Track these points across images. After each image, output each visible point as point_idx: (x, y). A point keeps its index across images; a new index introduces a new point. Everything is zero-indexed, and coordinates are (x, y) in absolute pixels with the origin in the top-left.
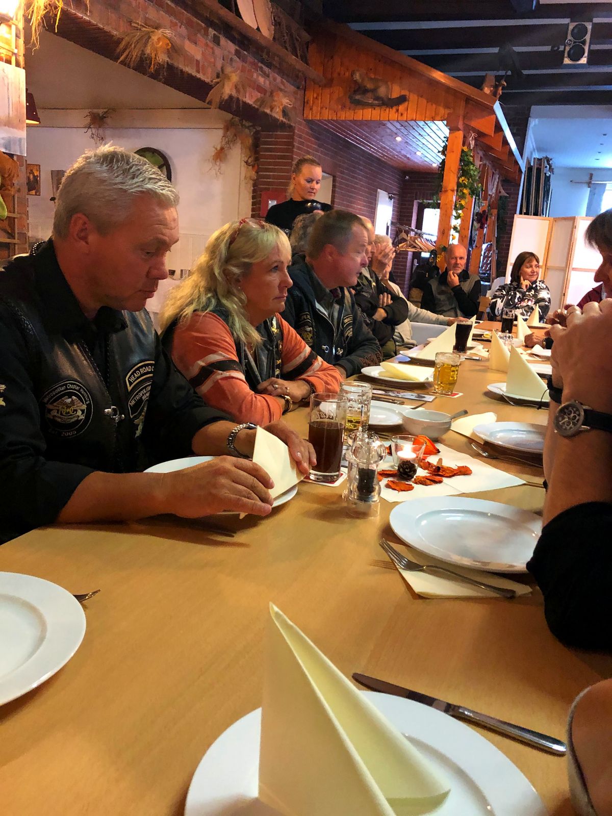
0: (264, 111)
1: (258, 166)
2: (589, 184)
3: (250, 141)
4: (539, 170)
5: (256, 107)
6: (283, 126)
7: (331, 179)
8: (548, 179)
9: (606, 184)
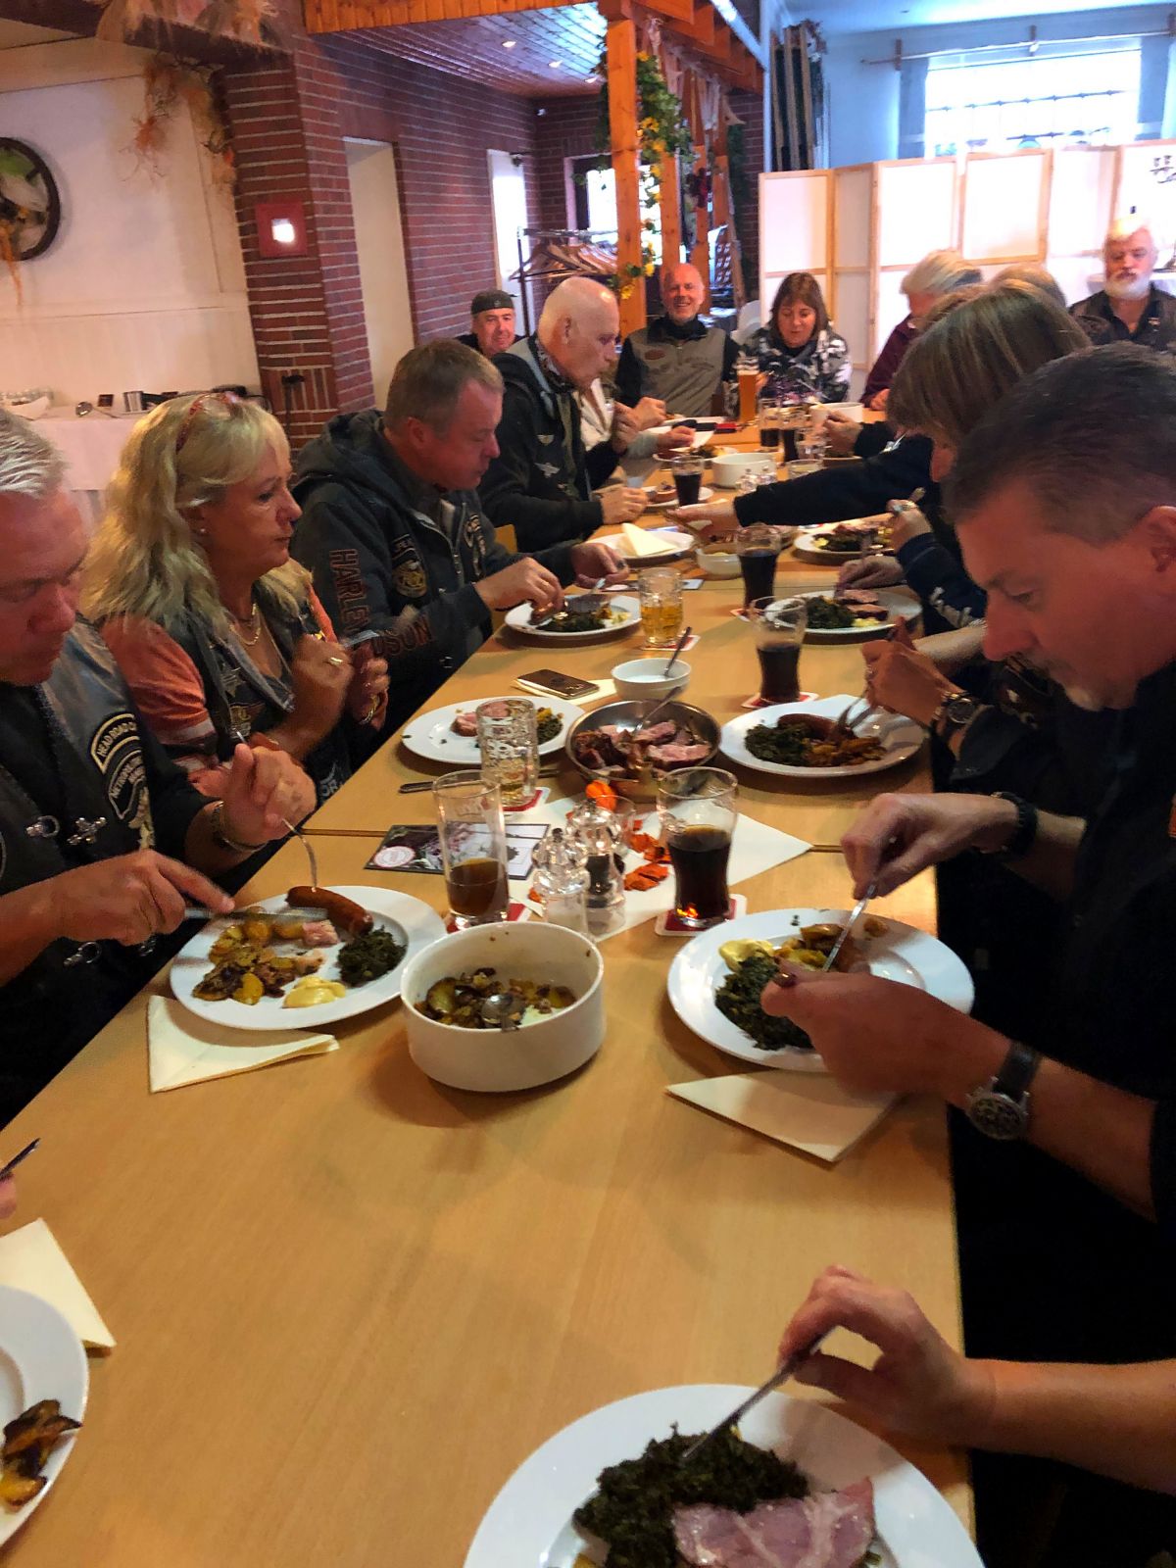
0: (221, 36)
1: (235, 151)
2: (897, 63)
3: (206, 99)
4: (797, 53)
5: (203, 29)
6: (268, 58)
7: (389, 151)
8: (816, 68)
9: (926, 59)
